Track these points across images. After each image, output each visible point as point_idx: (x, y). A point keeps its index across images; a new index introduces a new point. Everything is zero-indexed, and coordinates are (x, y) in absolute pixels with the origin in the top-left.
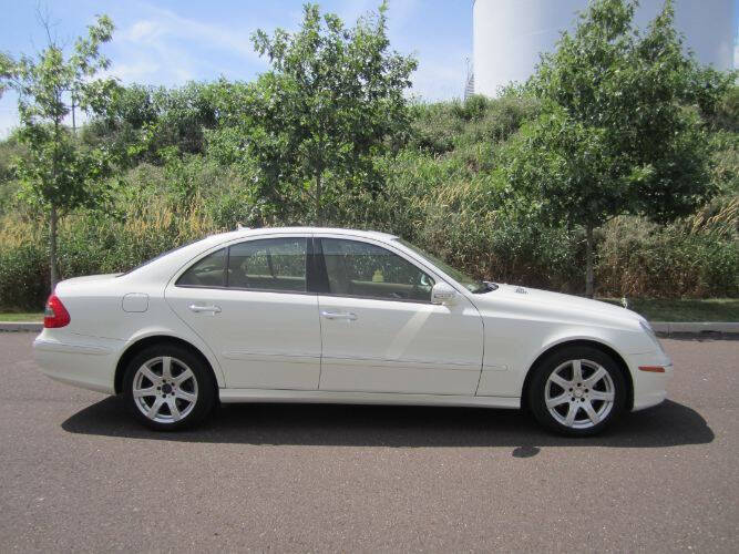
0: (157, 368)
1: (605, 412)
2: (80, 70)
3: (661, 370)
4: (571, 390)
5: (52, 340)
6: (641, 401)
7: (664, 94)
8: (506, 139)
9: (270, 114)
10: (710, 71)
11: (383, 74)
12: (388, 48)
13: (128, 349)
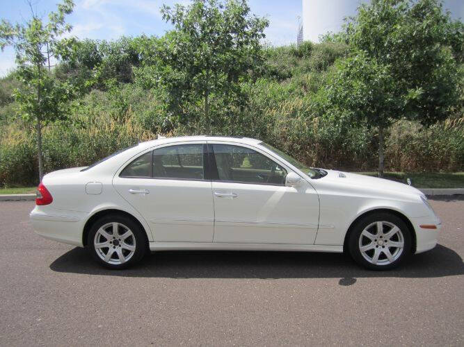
0: (109, 230)
1: (397, 255)
2: (53, 33)
3: (434, 227)
4: (376, 240)
5: (41, 213)
6: (421, 247)
7: (430, 41)
8: (325, 70)
9: (175, 57)
10: (459, 23)
11: (246, 29)
12: (249, 13)
13: (90, 218)
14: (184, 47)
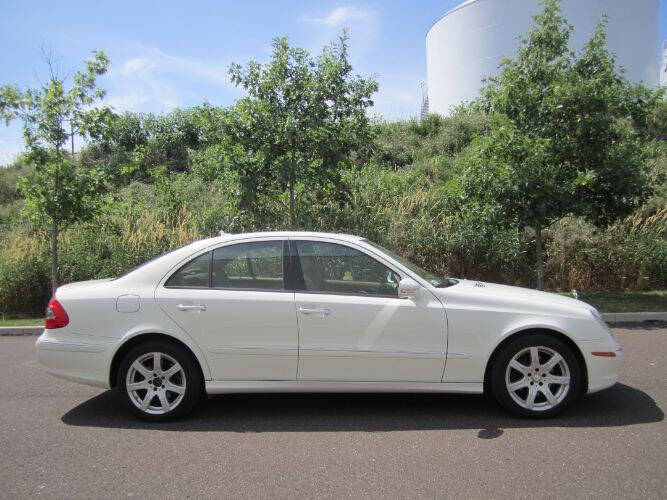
0: (149, 364)
1: (562, 394)
2: (79, 100)
3: (612, 355)
4: (529, 375)
5: (53, 340)
6: (595, 384)
8: (459, 153)
9: (248, 134)
10: (641, 88)
11: (346, 95)
12: (351, 73)
13: (122, 346)
14: (261, 120)
